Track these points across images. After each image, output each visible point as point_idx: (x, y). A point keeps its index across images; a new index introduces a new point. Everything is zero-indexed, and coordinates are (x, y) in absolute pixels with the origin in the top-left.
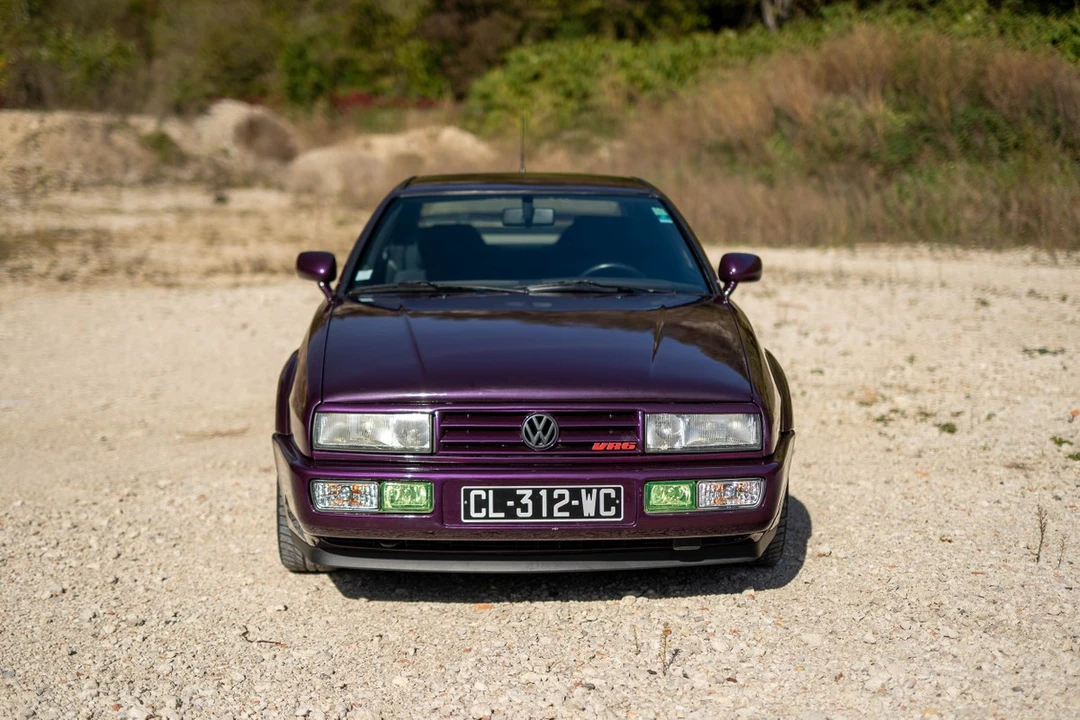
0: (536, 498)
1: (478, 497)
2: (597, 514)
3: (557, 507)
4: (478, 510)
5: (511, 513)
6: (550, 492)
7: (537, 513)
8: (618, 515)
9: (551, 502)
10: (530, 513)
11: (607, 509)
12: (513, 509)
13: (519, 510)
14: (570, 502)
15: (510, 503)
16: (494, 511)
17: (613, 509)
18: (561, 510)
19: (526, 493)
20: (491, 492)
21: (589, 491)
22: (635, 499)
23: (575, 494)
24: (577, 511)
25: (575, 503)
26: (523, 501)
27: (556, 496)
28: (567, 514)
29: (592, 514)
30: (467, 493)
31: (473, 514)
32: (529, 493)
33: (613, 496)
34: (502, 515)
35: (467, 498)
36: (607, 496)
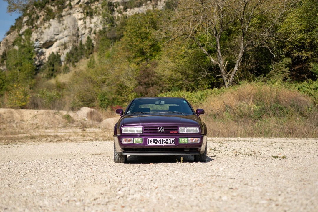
0: (160, 140)
1: (150, 140)
2: (171, 143)
3: (164, 142)
4: (150, 143)
5: (156, 143)
6: (163, 139)
7: (160, 143)
8: (174, 143)
9: (163, 141)
10: (159, 143)
11: (173, 142)
15: (156, 141)
19: (158, 140)
21: (169, 139)
22: (177, 141)
23: (167, 140)
24: (167, 143)
25: (167, 141)
30: (148, 139)
35: (148, 140)
36: (172, 140)
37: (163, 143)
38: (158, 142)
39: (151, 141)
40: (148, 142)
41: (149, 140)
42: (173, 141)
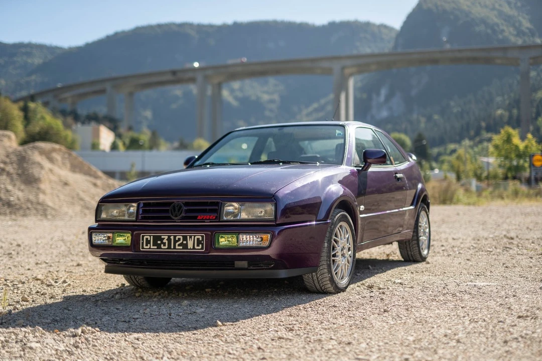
0: (169, 240)
1: (147, 239)
2: (194, 248)
3: (177, 244)
4: (147, 245)
5: (159, 247)
7: (169, 247)
8: (202, 248)
10: (166, 247)
11: (198, 246)
12: (160, 244)
13: (162, 245)
14: (183, 242)
15: (159, 242)
16: (153, 246)
17: (200, 245)
18: (179, 245)
19: (165, 237)
20: (152, 237)
21: (191, 237)
23: (185, 238)
25: (185, 242)
26: (164, 241)
27: (177, 239)
28: (181, 247)
29: (192, 248)
30: (143, 236)
31: (145, 247)
32: (166, 237)
33: (201, 239)
34: (156, 247)
35: (143, 239)
36: (198, 239)
37: (175, 248)
38: (165, 245)
39: (148, 242)
40: (143, 243)
41: (145, 237)
42: (199, 242)
